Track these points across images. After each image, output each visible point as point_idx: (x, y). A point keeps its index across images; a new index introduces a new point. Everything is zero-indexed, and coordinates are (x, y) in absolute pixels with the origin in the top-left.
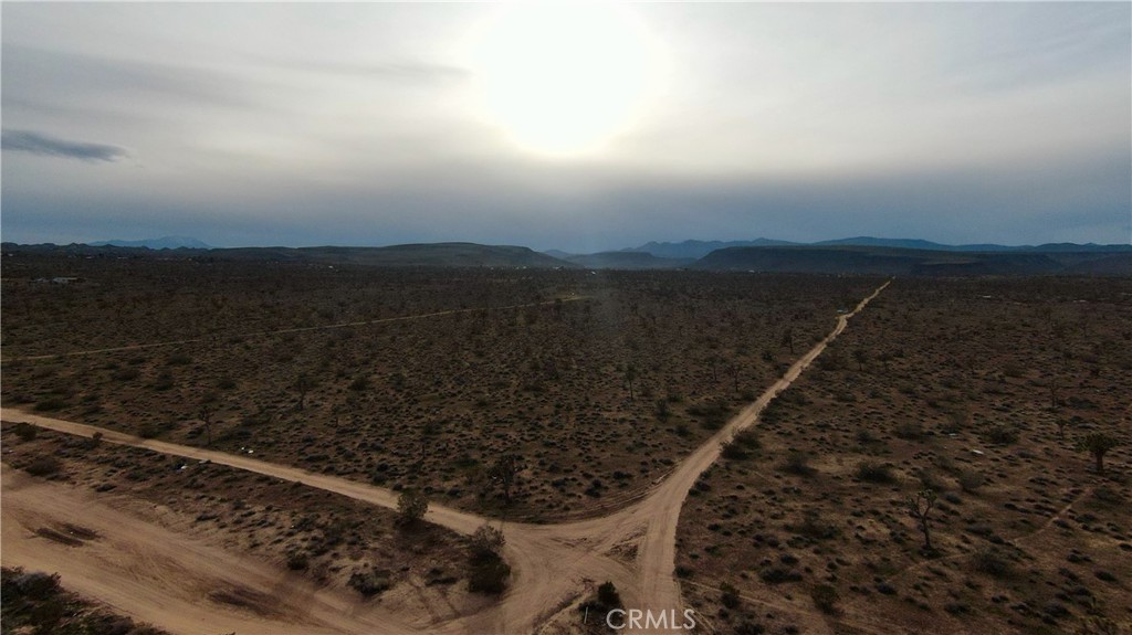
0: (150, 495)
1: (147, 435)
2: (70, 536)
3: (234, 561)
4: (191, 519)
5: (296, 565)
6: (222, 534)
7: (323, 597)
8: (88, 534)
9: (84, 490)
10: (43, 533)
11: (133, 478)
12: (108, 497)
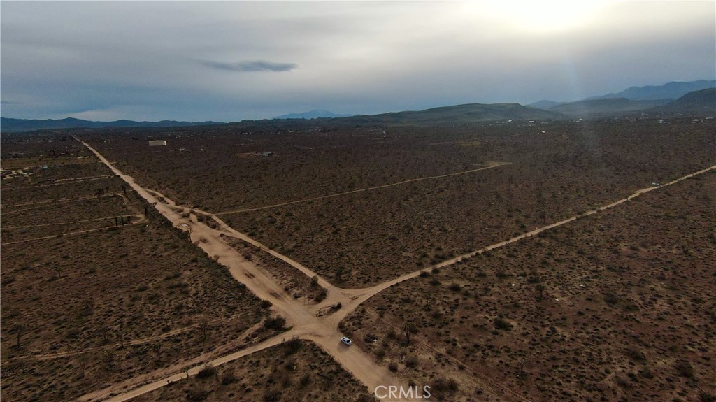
0: (266, 268)
1: (271, 248)
2: (250, 276)
3: (276, 286)
4: (271, 275)
5: (286, 290)
6: (276, 280)
7: (288, 297)
8: (253, 276)
9: (254, 264)
10: (246, 274)
11: (264, 262)
12: (258, 267)
